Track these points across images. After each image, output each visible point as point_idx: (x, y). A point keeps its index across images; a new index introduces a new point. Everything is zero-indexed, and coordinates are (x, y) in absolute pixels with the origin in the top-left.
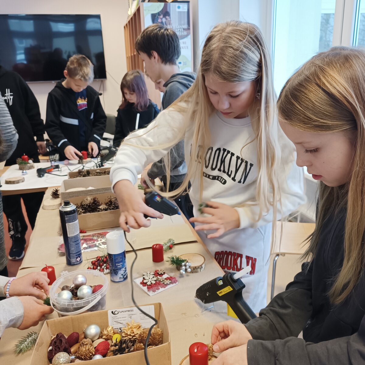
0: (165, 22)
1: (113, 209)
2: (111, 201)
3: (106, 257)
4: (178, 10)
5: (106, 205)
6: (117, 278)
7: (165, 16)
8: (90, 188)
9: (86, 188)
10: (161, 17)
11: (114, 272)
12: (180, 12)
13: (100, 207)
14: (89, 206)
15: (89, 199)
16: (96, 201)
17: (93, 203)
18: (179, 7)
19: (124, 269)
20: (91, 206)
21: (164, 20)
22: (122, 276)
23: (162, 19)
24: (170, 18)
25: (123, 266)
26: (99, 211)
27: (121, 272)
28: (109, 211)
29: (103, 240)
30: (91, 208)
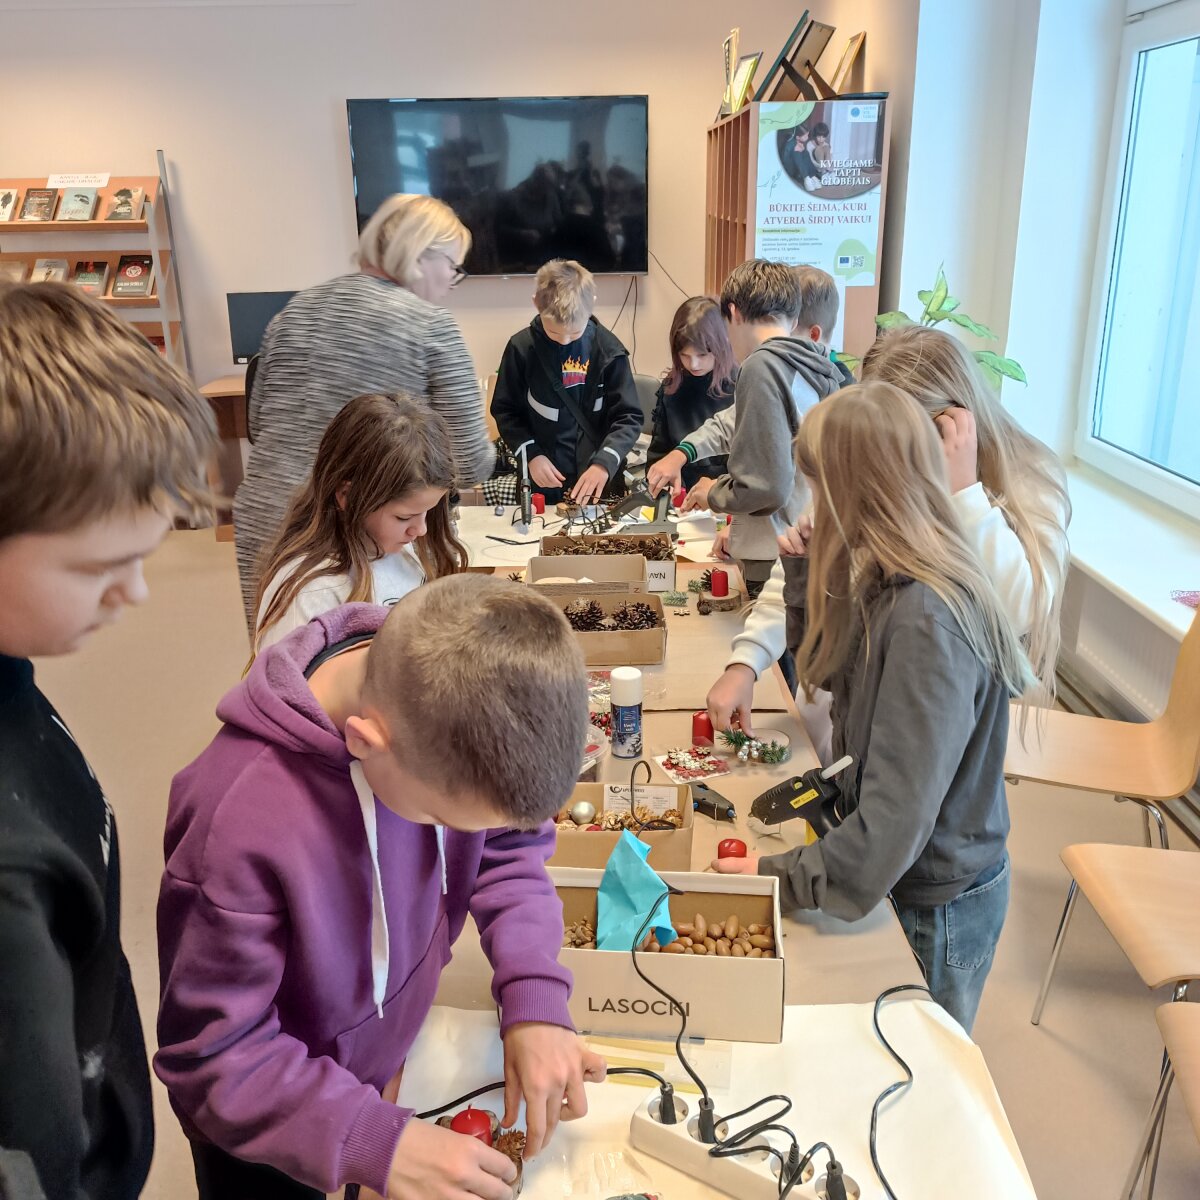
0: (814, 152)
1: (627, 628)
2: (624, 613)
3: (606, 716)
4: (852, 119)
5: (614, 618)
6: (623, 751)
7: (813, 137)
8: (585, 580)
9: (577, 579)
10: (805, 137)
11: (619, 738)
12: (857, 126)
13: (603, 622)
14: (581, 617)
15: (581, 604)
16: (595, 608)
17: (590, 612)
18: (855, 112)
19: (636, 736)
20: (585, 618)
21: (811, 146)
22: (631, 748)
23: (805, 144)
24: (828, 142)
25: (636, 730)
26: (599, 629)
27: (631, 741)
28: (620, 631)
29: (604, 686)
30: (584, 622)
